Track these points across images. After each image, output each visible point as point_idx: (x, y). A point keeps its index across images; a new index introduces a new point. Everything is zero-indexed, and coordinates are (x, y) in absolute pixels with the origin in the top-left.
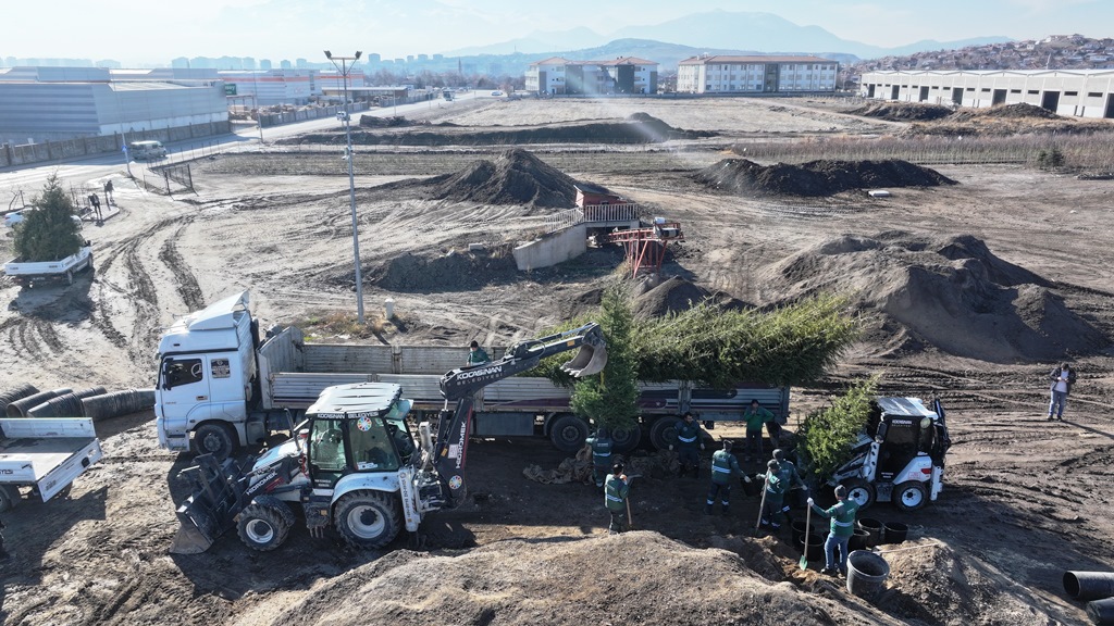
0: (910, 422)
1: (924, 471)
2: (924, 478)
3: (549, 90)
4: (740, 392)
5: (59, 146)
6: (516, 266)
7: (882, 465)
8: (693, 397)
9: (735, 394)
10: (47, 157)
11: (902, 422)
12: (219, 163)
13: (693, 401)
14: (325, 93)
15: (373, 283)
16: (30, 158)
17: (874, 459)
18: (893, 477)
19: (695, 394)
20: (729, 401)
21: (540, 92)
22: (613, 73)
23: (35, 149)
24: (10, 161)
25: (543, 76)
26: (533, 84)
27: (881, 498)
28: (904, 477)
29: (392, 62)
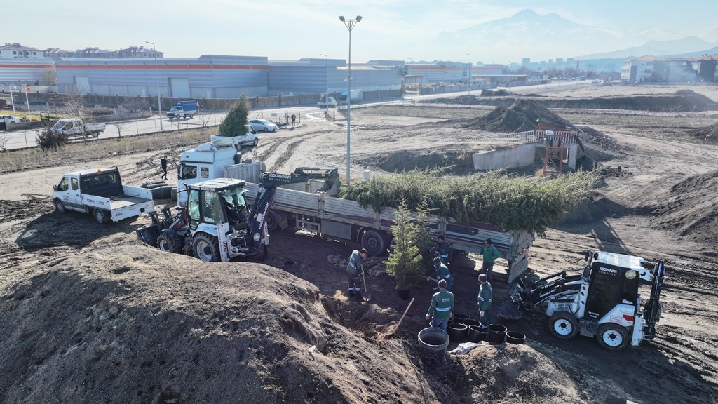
0: (615, 271)
1: (627, 317)
2: (625, 323)
3: (638, 79)
4: (481, 231)
5: (304, 97)
6: (473, 166)
7: (590, 305)
8: (447, 229)
9: (476, 232)
10: (298, 102)
11: (608, 270)
12: (378, 109)
13: (448, 232)
14: (474, 78)
15: (377, 166)
16: (290, 102)
17: (584, 298)
18: (599, 318)
19: (449, 228)
20: (473, 237)
21: (630, 81)
22: (696, 67)
23: (293, 98)
24: (280, 103)
25: (634, 69)
26: (626, 76)
27: (584, 332)
28: (606, 319)
29: (537, 63)
